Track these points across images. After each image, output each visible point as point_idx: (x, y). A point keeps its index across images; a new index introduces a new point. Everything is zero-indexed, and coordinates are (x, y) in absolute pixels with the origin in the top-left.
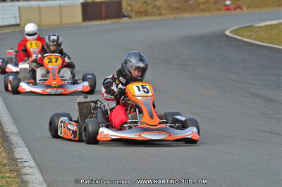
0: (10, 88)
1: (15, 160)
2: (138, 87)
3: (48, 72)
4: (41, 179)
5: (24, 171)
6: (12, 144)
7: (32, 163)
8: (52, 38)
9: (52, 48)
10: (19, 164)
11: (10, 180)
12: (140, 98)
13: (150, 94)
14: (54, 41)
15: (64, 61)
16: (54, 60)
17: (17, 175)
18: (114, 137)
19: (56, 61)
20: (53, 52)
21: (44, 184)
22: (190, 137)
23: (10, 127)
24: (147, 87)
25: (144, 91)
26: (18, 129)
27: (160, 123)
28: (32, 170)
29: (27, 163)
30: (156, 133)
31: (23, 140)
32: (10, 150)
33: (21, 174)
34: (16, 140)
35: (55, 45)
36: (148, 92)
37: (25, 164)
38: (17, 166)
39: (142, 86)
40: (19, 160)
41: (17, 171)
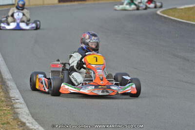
1: (10, 98)
4: (28, 112)
5: (15, 106)
6: (8, 87)
7: (22, 100)
10: (13, 101)
11: (6, 112)
17: (11, 108)
21: (30, 115)
23: (7, 75)
26: (12, 76)
28: (21, 105)
29: (18, 101)
31: (16, 84)
32: (6, 91)
33: (14, 108)
34: (11, 84)
37: (16, 101)
38: (12, 102)
40: (12, 98)
41: (12, 106)
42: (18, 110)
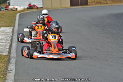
0: (20, 40)
1: (7, 69)
2: (52, 36)
3: (37, 33)
6: (10, 62)
8: (41, 17)
9: (41, 22)
10: (8, 71)
12: (52, 41)
13: (56, 39)
14: (42, 18)
15: (45, 28)
16: (40, 27)
17: (4, 76)
18: (38, 57)
19: (41, 28)
20: (41, 24)
21: (13, 81)
22: (71, 57)
24: (56, 36)
25: (54, 38)
27: (58, 51)
28: (11, 74)
29: (11, 71)
30: (56, 55)
32: (8, 65)
33: (6, 76)
35: (42, 21)
36: (56, 38)
39: (54, 36)
40: (9, 70)
41: (6, 74)
42: (8, 77)
